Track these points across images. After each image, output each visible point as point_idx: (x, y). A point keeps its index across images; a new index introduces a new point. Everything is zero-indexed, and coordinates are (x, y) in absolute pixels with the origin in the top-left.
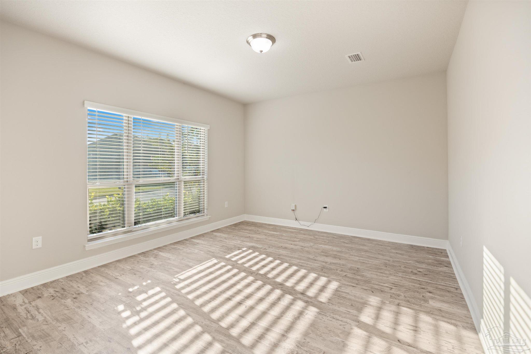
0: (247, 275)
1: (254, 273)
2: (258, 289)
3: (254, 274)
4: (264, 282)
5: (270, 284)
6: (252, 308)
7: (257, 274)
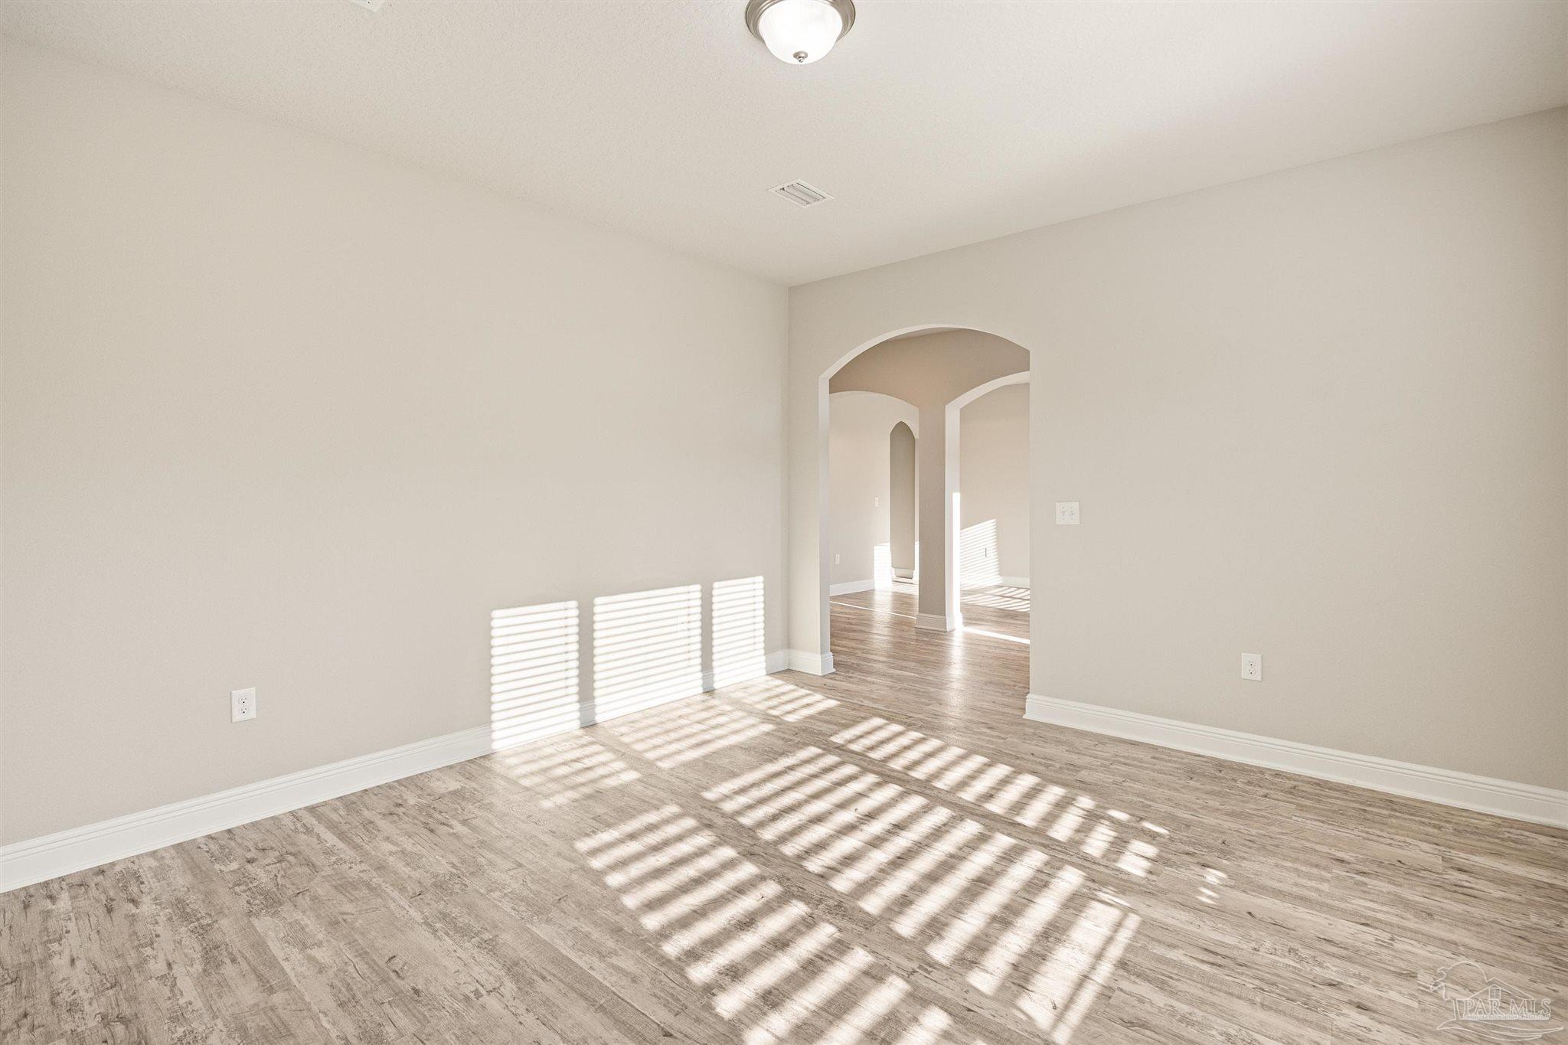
0: (858, 899)
1: (830, 910)
2: (821, 846)
3: (831, 902)
4: (801, 866)
5: (784, 858)
6: (842, 806)
7: (820, 901)
